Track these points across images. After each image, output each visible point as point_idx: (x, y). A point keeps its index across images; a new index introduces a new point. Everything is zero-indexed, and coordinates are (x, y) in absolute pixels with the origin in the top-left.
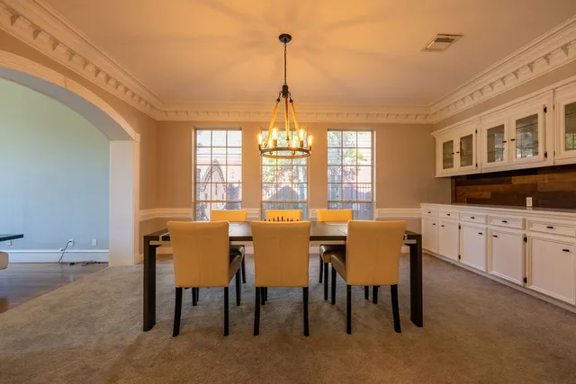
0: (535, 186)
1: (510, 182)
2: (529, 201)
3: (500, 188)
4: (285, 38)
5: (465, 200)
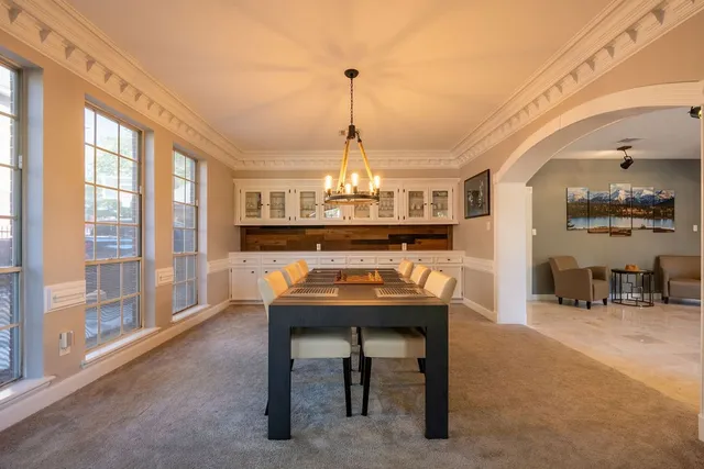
0: (322, 236)
1: (304, 233)
2: (319, 246)
3: (294, 237)
4: (352, 74)
5: (258, 247)
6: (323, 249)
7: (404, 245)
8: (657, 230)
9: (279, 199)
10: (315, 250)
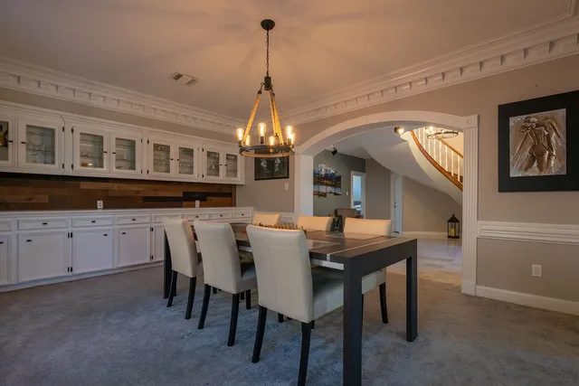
0: (105, 191)
2: (100, 203)
4: (268, 25)
6: (105, 207)
7: (197, 203)
8: (336, 194)
9: (45, 141)
10: (96, 208)
